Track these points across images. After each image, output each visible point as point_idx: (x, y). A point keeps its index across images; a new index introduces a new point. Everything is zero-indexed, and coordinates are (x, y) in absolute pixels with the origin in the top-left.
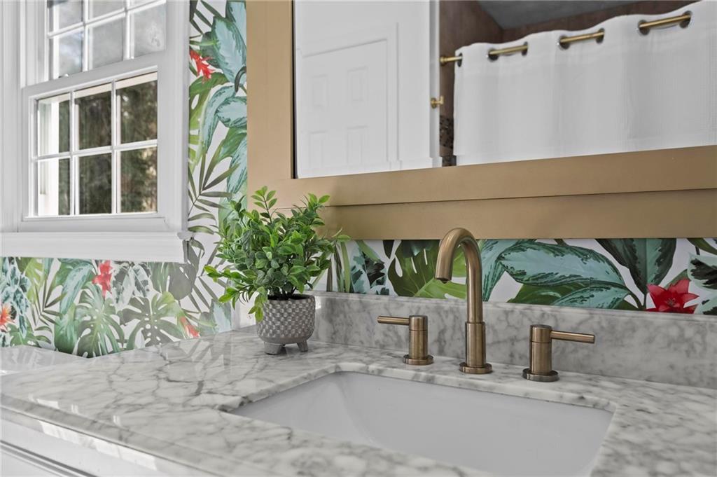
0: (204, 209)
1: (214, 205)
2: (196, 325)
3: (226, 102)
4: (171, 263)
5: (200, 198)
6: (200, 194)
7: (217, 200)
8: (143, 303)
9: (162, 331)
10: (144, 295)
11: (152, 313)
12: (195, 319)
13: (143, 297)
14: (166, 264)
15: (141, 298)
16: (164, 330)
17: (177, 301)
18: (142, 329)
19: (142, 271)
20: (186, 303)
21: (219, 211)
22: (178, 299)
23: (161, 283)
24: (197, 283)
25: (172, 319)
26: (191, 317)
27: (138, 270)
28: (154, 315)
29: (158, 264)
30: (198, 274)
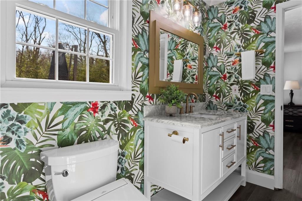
0: (136, 85)
1: (138, 84)
2: (133, 118)
3: (141, 57)
4: (125, 101)
5: (134, 81)
6: (134, 80)
7: (139, 83)
8: (114, 115)
9: (122, 123)
10: (115, 112)
11: (118, 118)
12: (133, 117)
13: (114, 113)
14: (123, 101)
15: (113, 114)
16: (123, 122)
17: (127, 112)
18: (114, 124)
19: (114, 104)
20: (130, 112)
21: (140, 86)
22: (128, 112)
23: (122, 108)
24: (134, 106)
25: (126, 118)
26: (132, 116)
27: (112, 104)
28: (119, 118)
29: (120, 101)
30: (134, 103)
